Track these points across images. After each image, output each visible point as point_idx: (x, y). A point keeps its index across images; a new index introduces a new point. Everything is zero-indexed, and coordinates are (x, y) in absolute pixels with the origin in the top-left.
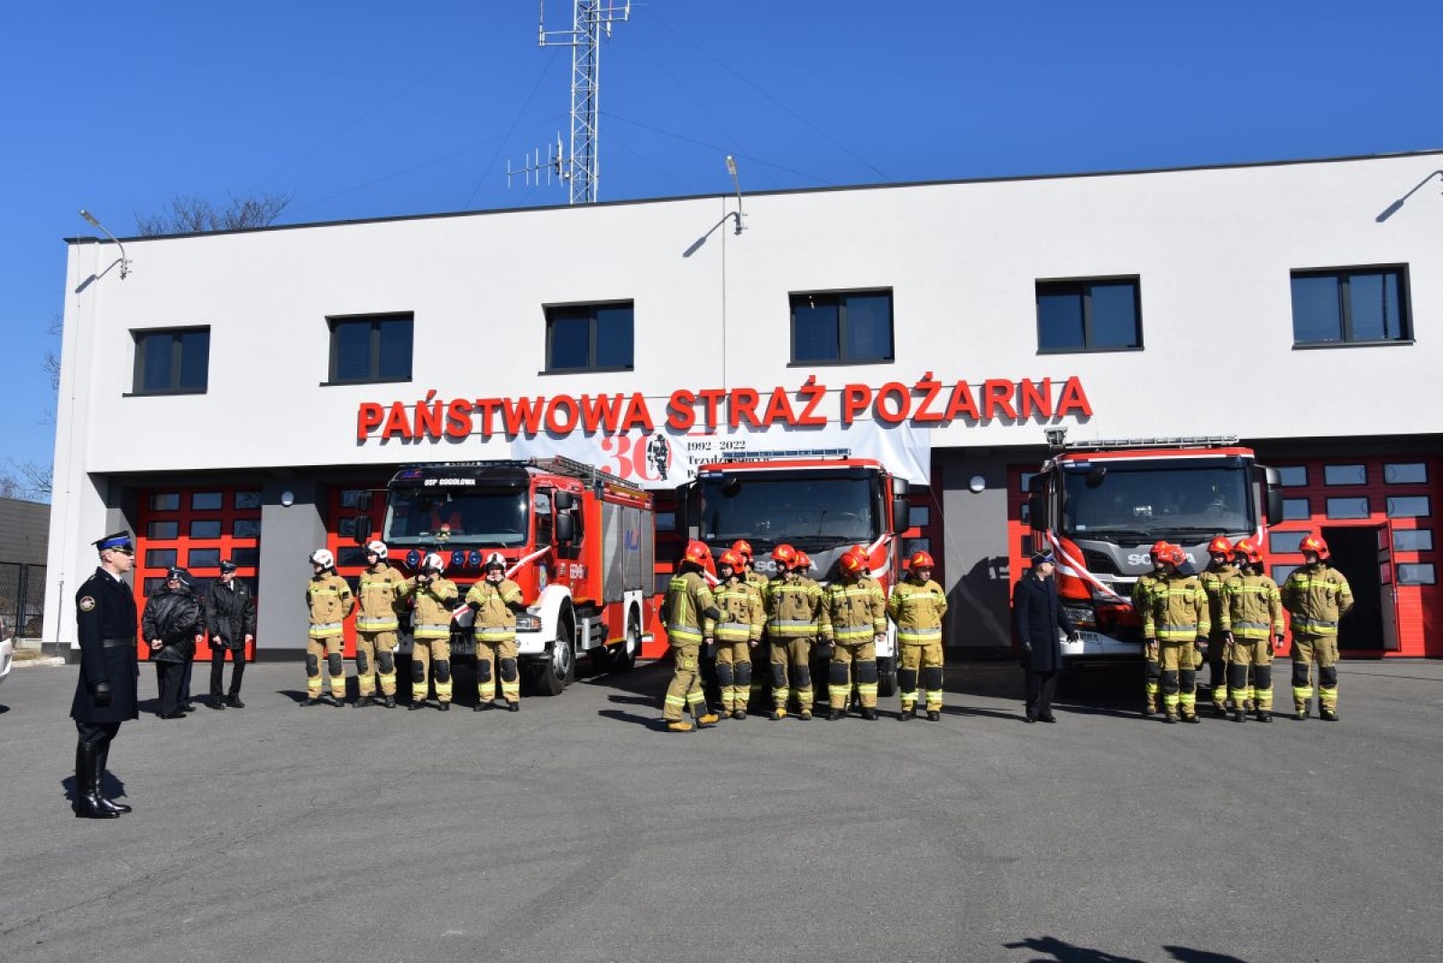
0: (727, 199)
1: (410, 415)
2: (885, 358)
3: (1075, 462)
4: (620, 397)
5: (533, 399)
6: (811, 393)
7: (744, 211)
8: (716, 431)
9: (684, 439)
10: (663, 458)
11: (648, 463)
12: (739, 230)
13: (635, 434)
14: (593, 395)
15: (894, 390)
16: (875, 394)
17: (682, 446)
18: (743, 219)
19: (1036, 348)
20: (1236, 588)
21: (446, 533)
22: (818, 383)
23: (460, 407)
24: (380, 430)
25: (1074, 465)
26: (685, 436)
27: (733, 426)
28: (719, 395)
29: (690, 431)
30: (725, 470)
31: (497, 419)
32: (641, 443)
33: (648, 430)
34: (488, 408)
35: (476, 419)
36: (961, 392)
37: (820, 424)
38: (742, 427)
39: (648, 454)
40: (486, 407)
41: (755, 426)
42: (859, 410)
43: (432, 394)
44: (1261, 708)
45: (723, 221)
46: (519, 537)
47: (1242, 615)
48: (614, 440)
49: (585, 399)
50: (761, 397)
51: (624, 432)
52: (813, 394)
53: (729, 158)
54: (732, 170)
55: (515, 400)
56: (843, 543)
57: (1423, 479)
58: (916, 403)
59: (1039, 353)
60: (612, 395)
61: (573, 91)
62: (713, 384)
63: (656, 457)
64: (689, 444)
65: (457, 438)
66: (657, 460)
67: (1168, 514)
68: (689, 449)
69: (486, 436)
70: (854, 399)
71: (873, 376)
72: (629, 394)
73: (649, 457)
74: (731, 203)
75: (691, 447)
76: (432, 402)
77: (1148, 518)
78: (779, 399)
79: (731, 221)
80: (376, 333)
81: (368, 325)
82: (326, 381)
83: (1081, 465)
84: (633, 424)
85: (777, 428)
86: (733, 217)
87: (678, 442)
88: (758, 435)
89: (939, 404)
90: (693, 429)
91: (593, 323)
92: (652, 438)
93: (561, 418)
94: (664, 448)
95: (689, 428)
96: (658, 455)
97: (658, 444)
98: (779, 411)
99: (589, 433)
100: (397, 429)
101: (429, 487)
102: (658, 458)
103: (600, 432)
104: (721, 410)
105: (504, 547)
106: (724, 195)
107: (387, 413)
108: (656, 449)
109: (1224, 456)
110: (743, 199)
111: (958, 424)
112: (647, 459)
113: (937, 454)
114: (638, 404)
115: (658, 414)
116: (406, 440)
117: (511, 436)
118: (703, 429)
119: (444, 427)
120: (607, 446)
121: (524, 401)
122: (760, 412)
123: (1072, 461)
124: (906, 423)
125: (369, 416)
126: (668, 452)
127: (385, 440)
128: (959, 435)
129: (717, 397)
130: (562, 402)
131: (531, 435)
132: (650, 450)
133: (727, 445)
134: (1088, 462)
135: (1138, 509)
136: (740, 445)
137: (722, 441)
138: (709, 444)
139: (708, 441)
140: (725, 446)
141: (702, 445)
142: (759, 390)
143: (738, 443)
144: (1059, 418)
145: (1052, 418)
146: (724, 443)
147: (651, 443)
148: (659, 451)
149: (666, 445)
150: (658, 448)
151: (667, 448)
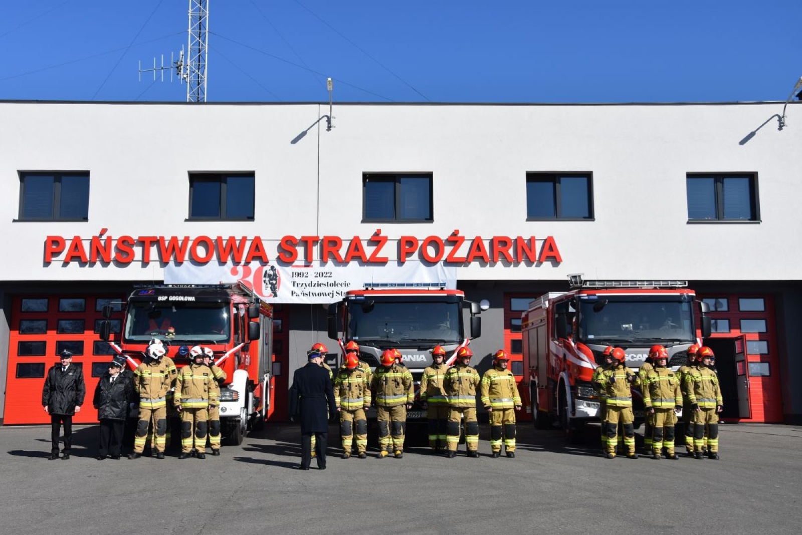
0: (321, 106)
1: (86, 246)
2: (427, 219)
3: (588, 296)
4: (244, 239)
5: (181, 238)
6: (377, 241)
7: (333, 114)
8: (312, 264)
9: (289, 270)
10: (274, 282)
11: (264, 285)
12: (329, 128)
13: (255, 265)
14: (225, 237)
15: (433, 241)
16: (420, 243)
17: (287, 273)
18: (333, 121)
19: (526, 217)
20: (697, 377)
21: (172, 333)
22: (382, 234)
23: (126, 243)
24: (63, 256)
25: (587, 298)
26: (290, 267)
27: (323, 262)
28: (315, 240)
29: (294, 264)
30: (365, 295)
31: (154, 252)
32: (259, 271)
33: (264, 261)
34: (147, 243)
35: (138, 251)
37: (383, 262)
38: (330, 263)
39: (264, 279)
40: (145, 243)
41: (339, 262)
42: (410, 254)
43: (104, 231)
44: (712, 451)
45: (318, 121)
46: (223, 337)
47: (703, 394)
48: (240, 268)
49: (220, 239)
50: (343, 242)
51: (247, 263)
52: (379, 241)
53: (329, 79)
54: (330, 88)
55: (168, 238)
57: (762, 309)
58: (448, 250)
60: (238, 237)
61: (190, 15)
62: (311, 233)
63: (269, 281)
64: (293, 273)
65: (122, 263)
66: (270, 283)
67: (642, 330)
68: (293, 276)
69: (145, 263)
70: (406, 246)
71: (419, 231)
72: (251, 237)
73: (265, 281)
74: (325, 109)
75: (294, 275)
76: (104, 237)
77: (630, 331)
78: (355, 244)
79: (324, 122)
80: (58, 185)
81: (52, 178)
82: (17, 218)
83: (591, 297)
84: (254, 258)
85: (354, 264)
86: (326, 119)
87: (285, 271)
88: (341, 269)
89: (463, 251)
90: (296, 263)
91: (223, 185)
92: (267, 268)
93: (201, 252)
94: (275, 275)
95: (293, 262)
96: (271, 280)
97: (271, 272)
98: (356, 252)
99: (222, 263)
100: (76, 255)
101: (161, 301)
102: (271, 282)
103: (230, 262)
104: (316, 250)
105: (214, 344)
106: (319, 103)
107: (68, 244)
108: (270, 276)
109: (679, 294)
110: (333, 106)
111: (475, 265)
112: (263, 282)
113: (461, 284)
114: (257, 245)
115: (271, 252)
116: (83, 264)
117: (164, 263)
118: (303, 263)
119: (113, 255)
120: (235, 272)
121: (174, 239)
122: (343, 252)
123: (586, 295)
124: (441, 263)
125: (53, 246)
126: (278, 278)
127: (66, 264)
128: (475, 272)
130: (203, 241)
131: (179, 263)
132: (265, 276)
133: (319, 275)
134: (595, 296)
135: (624, 326)
136: (328, 275)
137: (316, 271)
138: (307, 273)
139: (306, 271)
140: (318, 275)
141: (302, 274)
142: (342, 238)
143: (327, 273)
144: (540, 264)
145: (535, 263)
146: (317, 273)
147: (266, 271)
148: (272, 277)
149: (277, 273)
150: (271, 275)
151: (277, 275)
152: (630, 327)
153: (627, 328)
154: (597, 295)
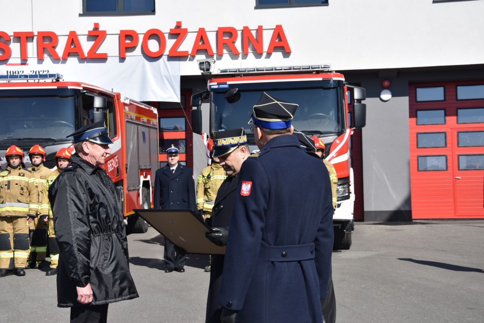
2: (149, 11)
3: (218, 84)
8: (27, 63)
9: (3, 68)
15: (154, 34)
16: (141, 37)
19: (254, 4)
22: (101, 29)
25: (217, 87)
26: (4, 66)
28: (29, 37)
29: (8, 62)
36: (202, 36)
37: (103, 58)
38: (47, 59)
41: (56, 59)
42: (131, 48)
50: (60, 38)
52: (97, 36)
56: (52, 143)
58: (170, 43)
59: (256, 8)
62: (24, 28)
64: (7, 72)
70: (128, 40)
71: (140, 24)
78: (73, 38)
83: (221, 86)
85: (73, 61)
88: (59, 65)
89: (187, 45)
90: (11, 61)
95: (7, 60)
98: (73, 48)
104: (32, 47)
109: (321, 79)
113: (186, 81)
118: (19, 61)
122: (60, 50)
123: (216, 83)
124: (165, 58)
129: (27, 37)
134: (226, 84)
137: (32, 70)
138: (23, 72)
139: (21, 70)
141: (17, 73)
142: (57, 34)
143: (44, 71)
144: (269, 55)
145: (265, 54)
146: (34, 72)
154: (229, 83)
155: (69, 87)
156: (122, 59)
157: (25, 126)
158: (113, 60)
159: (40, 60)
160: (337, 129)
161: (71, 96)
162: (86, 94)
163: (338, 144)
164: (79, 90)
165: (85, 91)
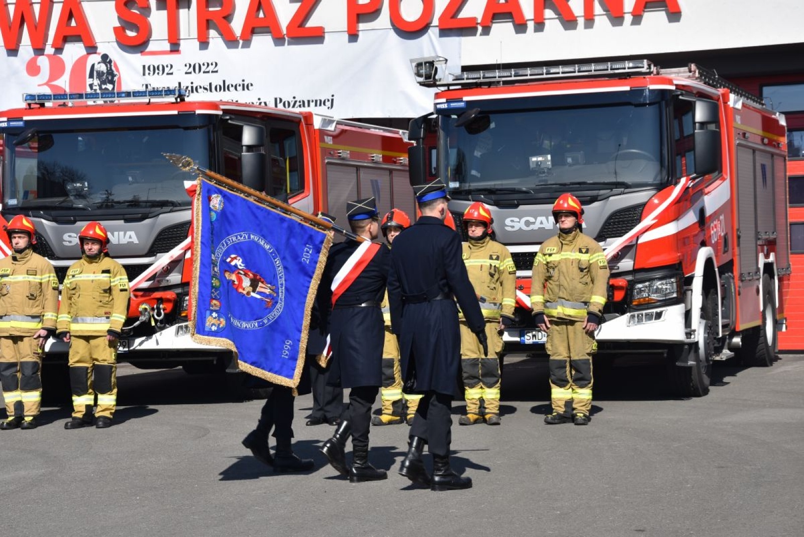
3: (448, 102)
8: (180, 48)
9: (137, 60)
10: (109, 86)
13: (73, 51)
17: (134, 67)
25: (445, 106)
26: (139, 55)
27: (204, 39)
29: (146, 48)
30: (25, 118)
32: (81, 62)
33: (92, 48)
37: (317, 36)
38: (216, 41)
39: (89, 81)
41: (232, 39)
42: (371, 15)
48: (43, 62)
49: (0, 2)
51: (59, 50)
56: (170, 209)
58: (440, 4)
63: (100, 86)
64: (144, 67)
67: (573, 164)
68: (144, 74)
73: (91, 86)
75: (147, 71)
77: (547, 170)
78: (258, 2)
84: (66, 39)
85: (262, 42)
87: (130, 63)
88: (239, 53)
89: (475, 6)
90: (151, 47)
92: (94, 59)
94: (110, 73)
96: (103, 82)
97: (103, 68)
98: (262, 19)
99: (13, 47)
102: (104, 87)
103: (26, 48)
104: (187, 19)
108: (100, 75)
109: (627, 88)
111: (501, 30)
114: (73, 10)
118: (167, 46)
120: (33, 69)
122: (238, 19)
123: (444, 100)
126: (116, 78)
129: (178, 1)
132: (91, 76)
133: (195, 68)
134: (462, 101)
135: (534, 159)
136: (211, 68)
137: (187, 62)
138: (172, 66)
139: (169, 63)
140: (191, 69)
141: (161, 68)
143: (208, 65)
144: (637, 18)
145: (628, 18)
146: (190, 65)
147: (93, 66)
148: (104, 77)
149: (113, 68)
150: (103, 73)
151: (115, 73)
152: (547, 160)
153: (537, 162)
154: (466, 99)
155: (198, 112)
156: (353, 36)
157: (130, 179)
158: (336, 40)
159: (204, 43)
160: (659, 178)
161: (200, 127)
162: (230, 122)
163: (657, 206)
164: (217, 115)
165: (228, 117)
